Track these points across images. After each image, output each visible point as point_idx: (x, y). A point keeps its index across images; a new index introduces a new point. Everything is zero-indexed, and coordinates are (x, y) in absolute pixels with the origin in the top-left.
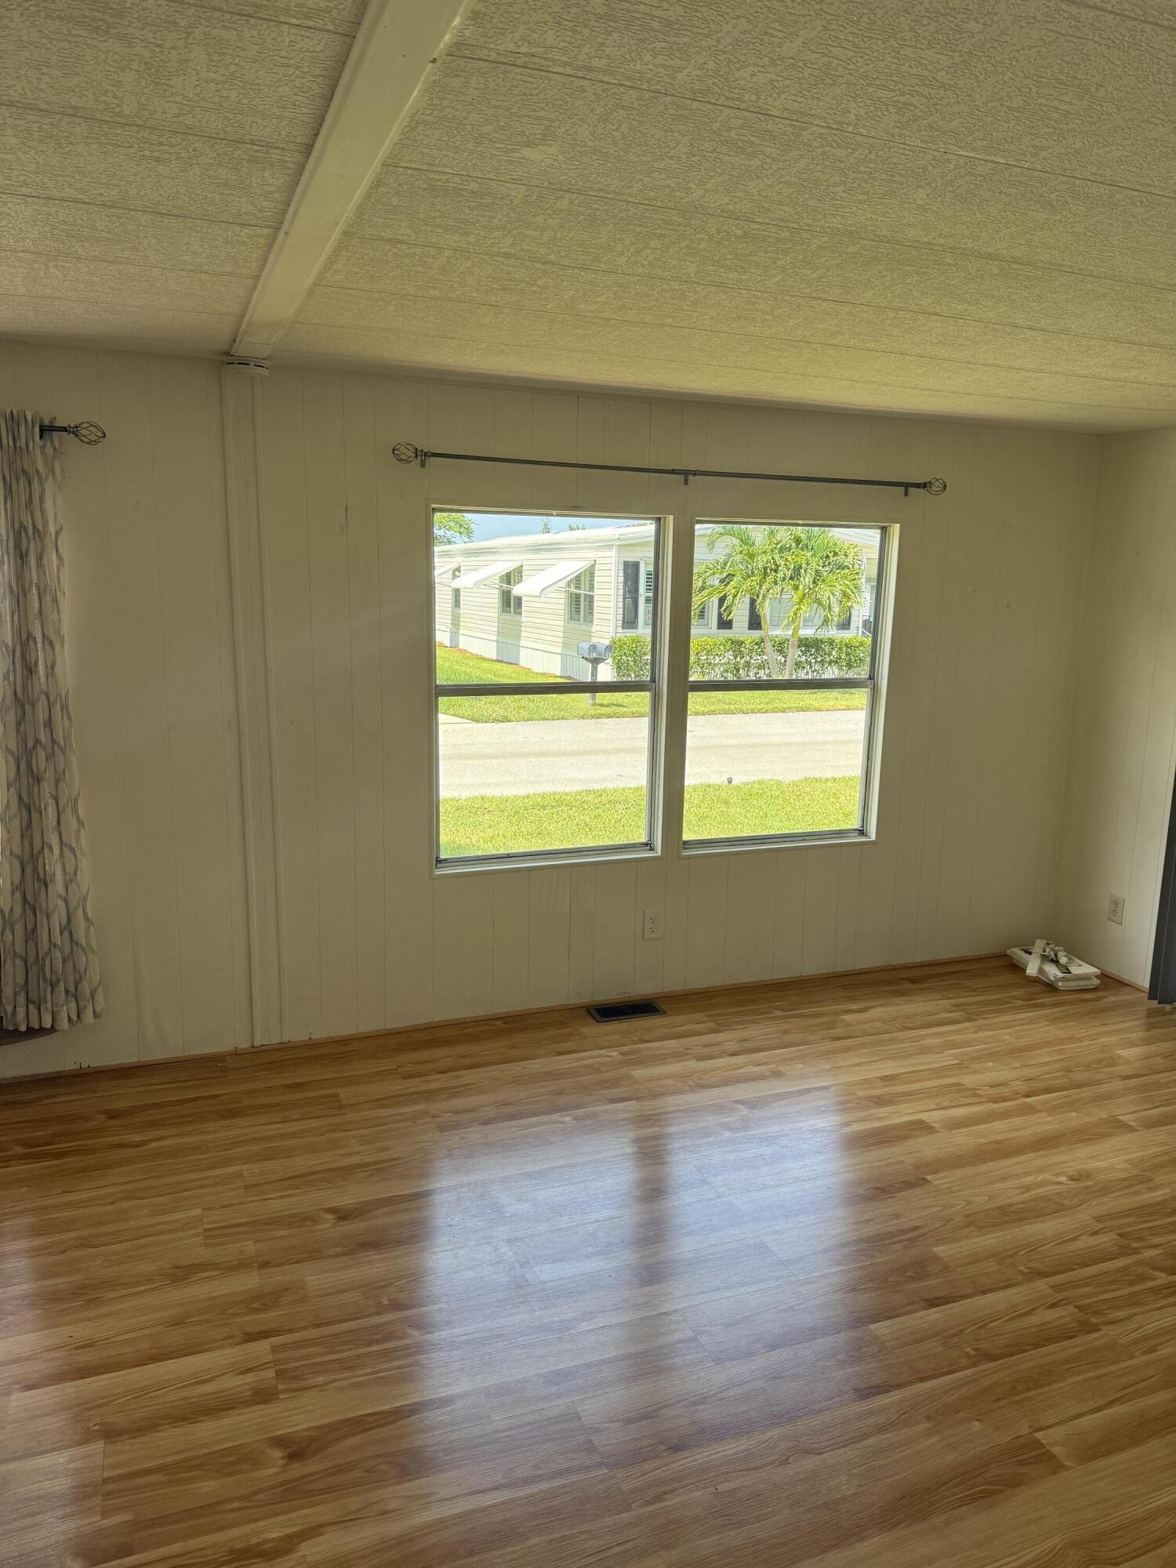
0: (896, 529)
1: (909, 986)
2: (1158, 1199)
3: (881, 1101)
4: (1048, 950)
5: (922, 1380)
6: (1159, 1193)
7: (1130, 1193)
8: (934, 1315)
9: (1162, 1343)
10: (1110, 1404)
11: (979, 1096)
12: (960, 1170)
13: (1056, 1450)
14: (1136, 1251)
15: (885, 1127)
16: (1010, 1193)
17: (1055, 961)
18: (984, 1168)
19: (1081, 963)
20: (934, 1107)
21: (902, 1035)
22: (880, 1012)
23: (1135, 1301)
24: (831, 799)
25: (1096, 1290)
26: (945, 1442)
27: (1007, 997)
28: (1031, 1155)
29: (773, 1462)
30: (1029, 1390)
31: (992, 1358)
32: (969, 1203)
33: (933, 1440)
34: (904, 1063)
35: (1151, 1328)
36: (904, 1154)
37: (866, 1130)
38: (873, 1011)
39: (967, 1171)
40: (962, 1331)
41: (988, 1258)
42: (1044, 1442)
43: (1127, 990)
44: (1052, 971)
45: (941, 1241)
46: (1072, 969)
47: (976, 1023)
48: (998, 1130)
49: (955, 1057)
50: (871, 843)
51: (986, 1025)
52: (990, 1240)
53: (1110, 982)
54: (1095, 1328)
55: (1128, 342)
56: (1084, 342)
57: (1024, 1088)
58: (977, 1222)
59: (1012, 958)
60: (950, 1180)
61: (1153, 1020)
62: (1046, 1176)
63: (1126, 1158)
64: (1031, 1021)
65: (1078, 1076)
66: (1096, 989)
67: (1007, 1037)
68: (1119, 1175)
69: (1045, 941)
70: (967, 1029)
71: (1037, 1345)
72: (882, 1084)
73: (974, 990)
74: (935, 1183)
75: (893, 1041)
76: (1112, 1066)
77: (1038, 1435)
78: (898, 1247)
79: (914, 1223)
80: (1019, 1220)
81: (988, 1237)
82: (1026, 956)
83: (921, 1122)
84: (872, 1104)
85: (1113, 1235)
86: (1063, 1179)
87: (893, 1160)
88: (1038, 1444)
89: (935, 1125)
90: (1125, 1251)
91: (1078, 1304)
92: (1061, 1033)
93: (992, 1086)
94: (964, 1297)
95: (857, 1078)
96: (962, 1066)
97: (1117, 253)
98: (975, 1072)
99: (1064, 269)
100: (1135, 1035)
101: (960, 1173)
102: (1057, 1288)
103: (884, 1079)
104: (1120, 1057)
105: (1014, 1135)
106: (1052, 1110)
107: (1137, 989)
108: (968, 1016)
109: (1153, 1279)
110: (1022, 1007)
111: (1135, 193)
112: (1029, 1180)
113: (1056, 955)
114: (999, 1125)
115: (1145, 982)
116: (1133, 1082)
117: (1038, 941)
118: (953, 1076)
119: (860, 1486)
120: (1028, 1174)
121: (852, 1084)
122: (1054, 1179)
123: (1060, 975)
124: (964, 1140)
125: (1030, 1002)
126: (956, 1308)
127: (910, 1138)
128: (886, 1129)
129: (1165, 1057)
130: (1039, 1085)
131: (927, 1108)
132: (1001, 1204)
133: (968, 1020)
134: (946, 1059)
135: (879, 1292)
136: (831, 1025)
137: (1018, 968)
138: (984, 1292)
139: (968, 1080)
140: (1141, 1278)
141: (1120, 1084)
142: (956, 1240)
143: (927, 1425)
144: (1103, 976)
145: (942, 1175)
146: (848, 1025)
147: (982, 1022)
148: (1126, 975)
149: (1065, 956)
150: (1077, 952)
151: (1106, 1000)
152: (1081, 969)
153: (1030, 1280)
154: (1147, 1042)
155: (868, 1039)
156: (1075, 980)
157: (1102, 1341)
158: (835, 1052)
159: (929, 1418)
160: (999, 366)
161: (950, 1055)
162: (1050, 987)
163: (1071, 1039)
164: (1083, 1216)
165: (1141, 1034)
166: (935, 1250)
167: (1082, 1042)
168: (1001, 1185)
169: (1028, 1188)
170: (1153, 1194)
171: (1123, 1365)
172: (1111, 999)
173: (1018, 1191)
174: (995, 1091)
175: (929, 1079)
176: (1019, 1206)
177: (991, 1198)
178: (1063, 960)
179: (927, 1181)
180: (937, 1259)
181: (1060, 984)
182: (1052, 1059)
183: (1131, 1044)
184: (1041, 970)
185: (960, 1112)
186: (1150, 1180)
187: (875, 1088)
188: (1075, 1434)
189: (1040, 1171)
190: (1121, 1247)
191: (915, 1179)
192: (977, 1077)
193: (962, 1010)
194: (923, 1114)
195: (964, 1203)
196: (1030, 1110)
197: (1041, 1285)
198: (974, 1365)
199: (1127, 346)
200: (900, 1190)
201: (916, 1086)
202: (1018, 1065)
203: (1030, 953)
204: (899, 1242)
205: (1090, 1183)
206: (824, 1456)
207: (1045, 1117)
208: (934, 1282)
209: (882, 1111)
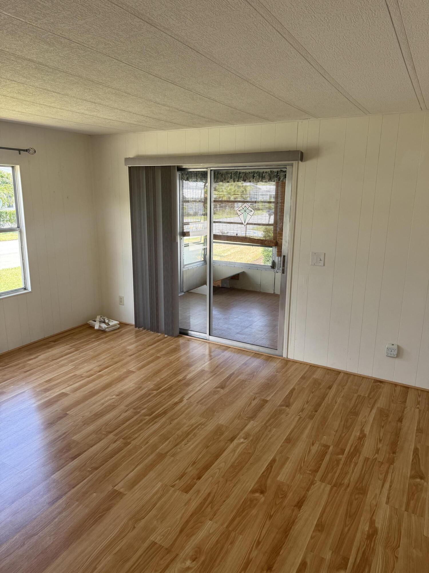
0: (18, 167)
1: (53, 343)
2: (144, 393)
3: (46, 390)
4: (101, 319)
5: (73, 488)
6: (144, 391)
7: (136, 394)
8: (76, 462)
9: (149, 440)
10: (136, 467)
11: (82, 377)
12: (79, 406)
13: (122, 490)
14: (139, 412)
15: (49, 399)
16: (97, 408)
17: (104, 322)
18: (87, 402)
19: (112, 321)
20: (67, 386)
21: (52, 363)
22: (43, 356)
23: (140, 429)
24: (15, 276)
25: (128, 430)
26: (84, 506)
27: (90, 338)
28: (103, 392)
29: (18, 547)
30: (111, 474)
31: (96, 469)
32: (83, 417)
33: (80, 507)
34: (54, 373)
35: (146, 436)
36: (57, 407)
37: (41, 403)
38: (40, 357)
39: (82, 405)
40: (85, 464)
41: (92, 434)
42: (117, 489)
43: (128, 326)
44: (104, 326)
45: (75, 434)
46: (110, 323)
47: (79, 351)
48: (91, 387)
49: (73, 365)
50: (30, 292)
51: (83, 350)
52: (91, 428)
53: (123, 325)
54: (129, 443)
55: (90, 102)
56: (75, 100)
57: (98, 369)
58: (87, 422)
59: (90, 324)
60: (75, 411)
61: (137, 334)
62: (108, 398)
63: (133, 382)
64: (99, 345)
65: (116, 360)
66: (119, 328)
67: (91, 353)
68: (132, 389)
69: (100, 316)
70: (77, 353)
71: (111, 458)
72: (47, 383)
73: (78, 339)
74: (70, 414)
75: (49, 366)
76: (127, 353)
77: (115, 488)
78: (59, 442)
79: (64, 431)
80: (101, 416)
81: (91, 426)
82: (94, 323)
83: (63, 393)
84: (43, 393)
85: (132, 410)
86: (114, 397)
87: (54, 411)
88: (116, 491)
89: (68, 393)
90: (136, 413)
91: (122, 438)
92: (109, 347)
93: (87, 372)
94: (85, 451)
95: (36, 384)
96: (76, 368)
97: (78, 67)
98: (81, 369)
99: (60, 70)
100: (132, 341)
101: (79, 407)
102: (116, 435)
103: (46, 382)
104: (128, 349)
105: (97, 387)
106: (109, 374)
107: (131, 325)
108: (76, 349)
109: (145, 420)
110: (95, 341)
111: (79, 45)
112: (102, 401)
113: (104, 320)
114: (91, 385)
115: (133, 322)
116: (132, 357)
117: (98, 316)
118: (73, 372)
119: (54, 538)
120: (103, 399)
121: (34, 387)
122: (111, 398)
123: (106, 326)
124: (79, 394)
125: (98, 338)
126: (83, 456)
127: (59, 400)
128: (50, 400)
129: (142, 345)
130: (102, 367)
131: (64, 387)
132: (94, 413)
133: (76, 350)
134: (70, 367)
135: (54, 462)
136: (24, 367)
137: (92, 327)
138: (92, 447)
139: (78, 372)
140: (141, 421)
141: (129, 358)
142: (80, 431)
143: (77, 503)
144: (120, 323)
145: (72, 410)
146: (31, 365)
147: (81, 350)
148: (127, 322)
149: (107, 320)
150: (111, 318)
151: (122, 331)
152: (113, 323)
153: (107, 436)
154: (136, 342)
155: (39, 368)
156: (111, 327)
157: (131, 447)
158: (26, 377)
159: (77, 500)
160: (45, 105)
161: (71, 365)
162: (103, 331)
163: (112, 348)
164: (122, 407)
165: (134, 340)
166: (73, 438)
167: (116, 347)
168: (94, 406)
169: (103, 404)
170: (142, 392)
171: (139, 452)
172: (124, 330)
173: (100, 406)
174: (89, 373)
175: (64, 376)
176: (101, 411)
177: (90, 412)
178: (107, 321)
179: (67, 414)
180: (74, 441)
181: (107, 329)
182: (107, 356)
183: (132, 344)
184: (100, 326)
185: (77, 385)
186: (141, 387)
187: (44, 386)
188: (127, 482)
189: (106, 397)
190: (135, 413)
191: (63, 415)
192: (82, 370)
193: (73, 348)
194: (63, 390)
195: (82, 417)
196: (101, 376)
197: (111, 436)
198: (91, 474)
199: (90, 103)
200: (57, 421)
201: (59, 381)
202: (96, 362)
203: (95, 321)
204: (59, 441)
205: (123, 395)
206: (39, 534)
207: (106, 377)
208: (74, 450)
209: (47, 394)
